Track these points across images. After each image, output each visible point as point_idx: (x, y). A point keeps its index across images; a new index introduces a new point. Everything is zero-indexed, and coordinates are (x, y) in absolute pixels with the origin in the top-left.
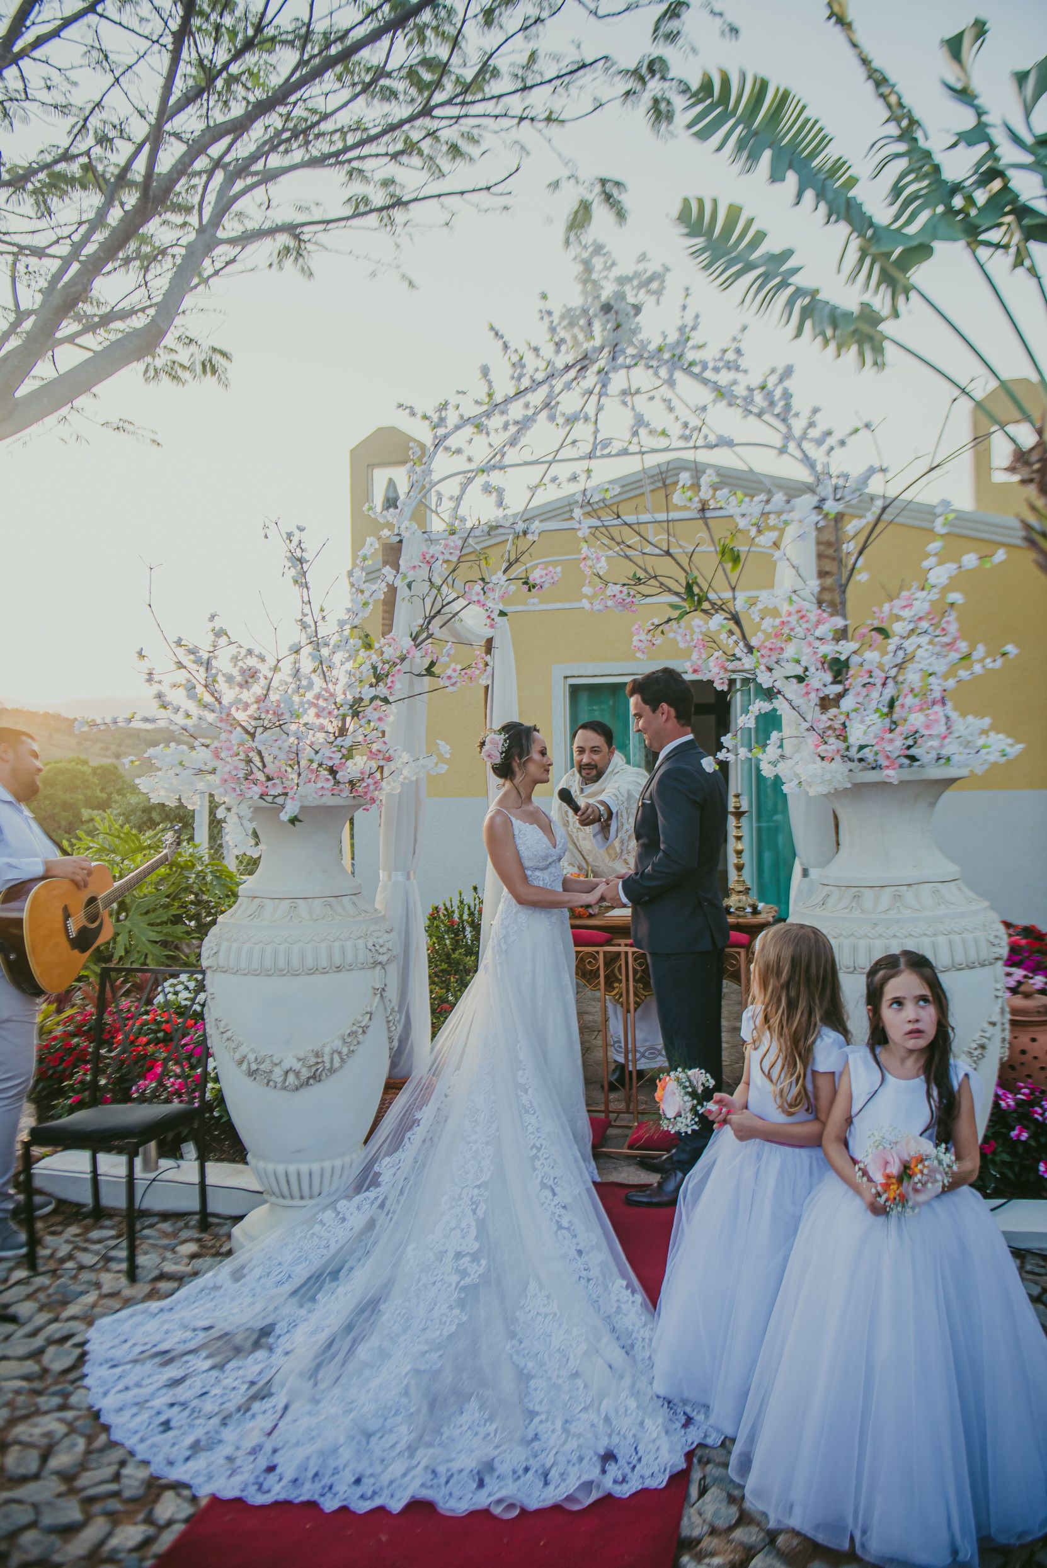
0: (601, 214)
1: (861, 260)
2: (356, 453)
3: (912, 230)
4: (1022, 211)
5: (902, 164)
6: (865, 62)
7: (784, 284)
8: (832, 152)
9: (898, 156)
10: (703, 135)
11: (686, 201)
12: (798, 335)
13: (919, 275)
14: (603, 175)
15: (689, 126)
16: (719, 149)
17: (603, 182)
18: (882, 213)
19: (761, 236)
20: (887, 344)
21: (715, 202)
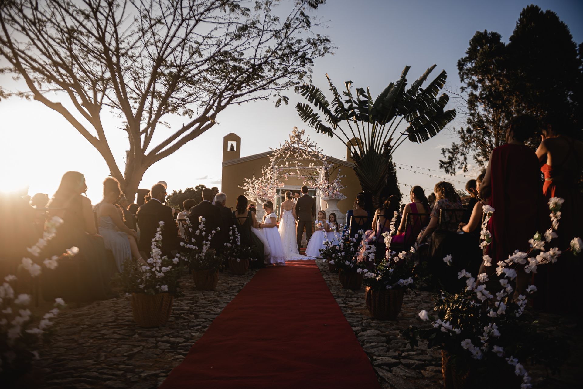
0: (283, 102)
1: (329, 119)
2: (225, 138)
3: (338, 117)
4: (356, 116)
5: (337, 105)
6: (331, 85)
7: (316, 121)
8: (326, 99)
9: (336, 104)
10: (303, 95)
11: (299, 103)
12: (318, 132)
13: (339, 124)
14: (285, 96)
15: (301, 93)
16: (306, 98)
17: (284, 97)
18: (333, 114)
19: (312, 110)
20: (333, 134)
21: (304, 104)
